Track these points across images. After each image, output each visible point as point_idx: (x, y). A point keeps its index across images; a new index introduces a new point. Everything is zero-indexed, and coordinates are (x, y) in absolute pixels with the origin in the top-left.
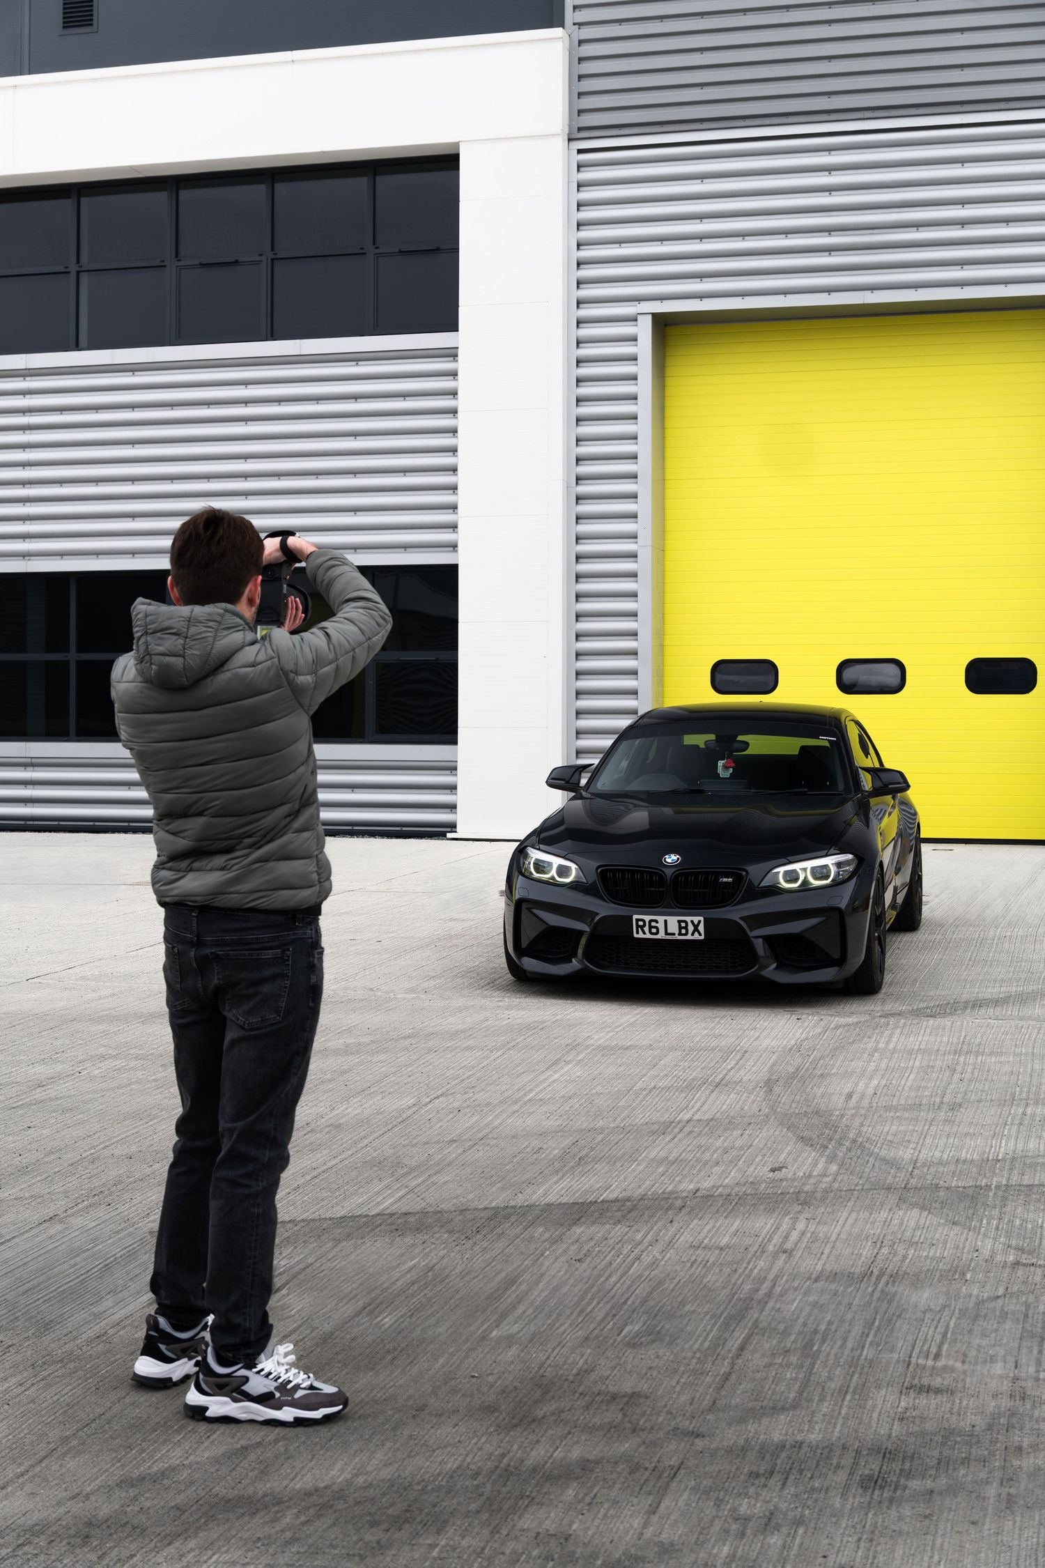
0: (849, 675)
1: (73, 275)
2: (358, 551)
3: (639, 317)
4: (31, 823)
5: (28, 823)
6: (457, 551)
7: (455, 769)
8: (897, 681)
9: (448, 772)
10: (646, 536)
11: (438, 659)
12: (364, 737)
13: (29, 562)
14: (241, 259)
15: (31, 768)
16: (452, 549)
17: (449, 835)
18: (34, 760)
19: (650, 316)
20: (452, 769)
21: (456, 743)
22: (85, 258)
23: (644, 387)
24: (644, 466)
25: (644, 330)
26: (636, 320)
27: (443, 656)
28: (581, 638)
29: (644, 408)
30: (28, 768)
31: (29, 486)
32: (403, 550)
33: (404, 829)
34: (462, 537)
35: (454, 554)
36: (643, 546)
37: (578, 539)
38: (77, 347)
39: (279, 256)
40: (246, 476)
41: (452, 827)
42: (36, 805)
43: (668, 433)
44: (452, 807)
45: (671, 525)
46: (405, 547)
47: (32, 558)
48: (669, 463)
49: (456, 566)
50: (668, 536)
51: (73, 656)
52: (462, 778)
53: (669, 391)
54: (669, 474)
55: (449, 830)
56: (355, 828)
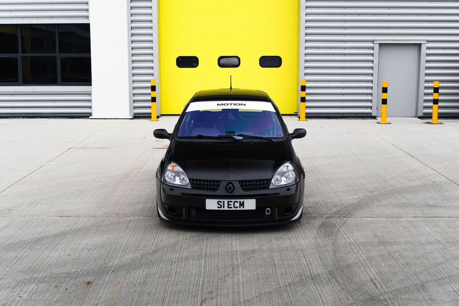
0: (223, 61)
2: (52, 18)
6: (88, 19)
7: (91, 94)
8: (238, 63)
9: (88, 95)
10: (155, 15)
11: (83, 56)
12: (57, 83)
16: (87, 18)
17: (90, 117)
20: (90, 94)
21: (91, 85)
27: (85, 55)
28: (133, 49)
33: (73, 115)
34: (91, 14)
35: (88, 20)
36: (154, 18)
37: (131, 15)
41: (90, 114)
44: (90, 107)
46: (70, 17)
49: (89, 24)
50: (161, 14)
52: (94, 97)
55: (89, 115)
56: (55, 115)
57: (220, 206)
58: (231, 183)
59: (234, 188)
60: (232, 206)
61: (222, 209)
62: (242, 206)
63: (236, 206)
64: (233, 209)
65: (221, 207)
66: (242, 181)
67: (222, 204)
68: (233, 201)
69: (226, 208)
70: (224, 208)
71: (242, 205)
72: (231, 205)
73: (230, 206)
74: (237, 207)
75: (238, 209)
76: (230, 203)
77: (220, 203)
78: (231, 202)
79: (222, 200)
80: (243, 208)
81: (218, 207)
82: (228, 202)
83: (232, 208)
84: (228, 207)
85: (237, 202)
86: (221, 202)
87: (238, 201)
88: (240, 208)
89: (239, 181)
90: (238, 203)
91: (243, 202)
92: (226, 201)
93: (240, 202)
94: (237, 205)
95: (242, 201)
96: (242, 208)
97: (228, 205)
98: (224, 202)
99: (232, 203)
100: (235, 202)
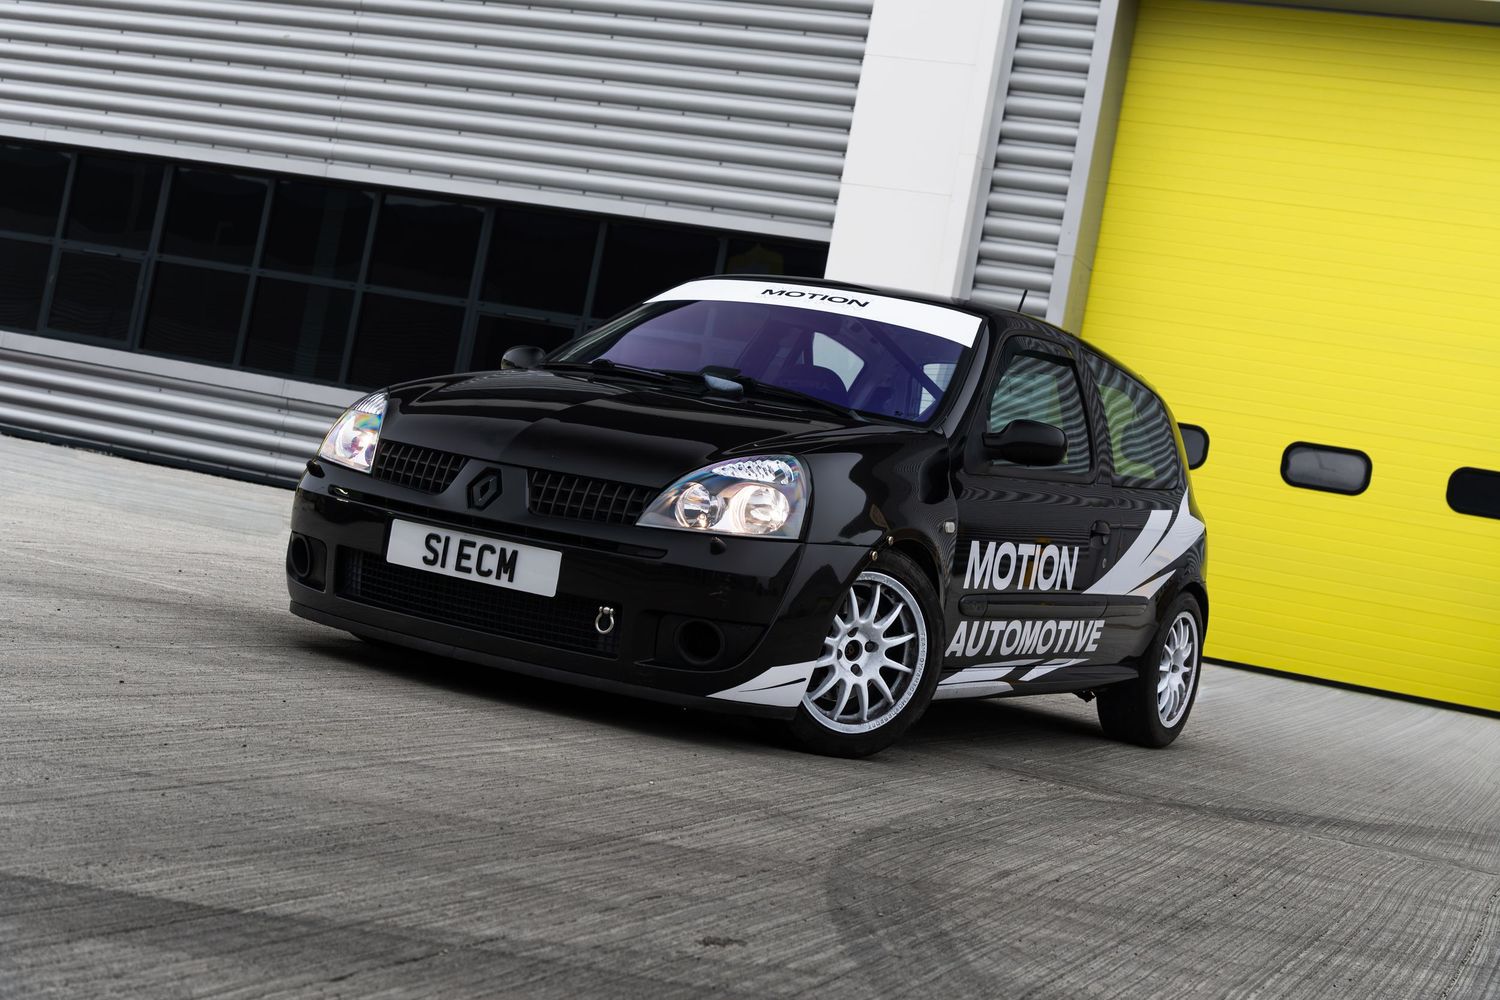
4: (274, 476)
5: (270, 476)
6: (831, 227)
8: (1359, 479)
10: (1068, 245)
13: (331, 167)
15: (286, 412)
16: (826, 223)
18: (290, 402)
23: (1099, 59)
24: (1082, 157)
29: (1095, 85)
30: (283, 411)
31: (348, 76)
32: (769, 216)
34: (841, 211)
36: (1062, 256)
37: (985, 234)
40: (600, 100)
42: (283, 456)
43: (1123, 126)
45: (1105, 240)
47: (336, 162)
48: (1119, 163)
49: (827, 245)
50: (1101, 253)
51: (360, 287)
53: (1132, 76)
54: (1116, 177)
57: (431, 556)
58: (497, 473)
59: (499, 491)
60: (472, 564)
61: (436, 569)
62: (505, 572)
63: (484, 568)
64: (474, 577)
65: (432, 563)
66: (543, 474)
67: (440, 547)
68: (481, 541)
69: (450, 570)
70: (443, 565)
71: (508, 565)
72: (468, 557)
73: (465, 563)
74: (489, 573)
75: (491, 581)
76: (467, 550)
77: (433, 543)
78: (473, 545)
79: (443, 533)
80: (511, 579)
81: (425, 560)
82: (463, 544)
83: (468, 570)
84: (459, 568)
85: (493, 551)
86: (439, 541)
87: (498, 545)
88: (498, 577)
89: (531, 470)
90: (496, 557)
91: (515, 554)
92: (456, 538)
93: (503, 551)
94: (491, 562)
95: (510, 547)
96: (504, 582)
97: (461, 556)
98: (448, 539)
99: (473, 552)
100: (484, 548)
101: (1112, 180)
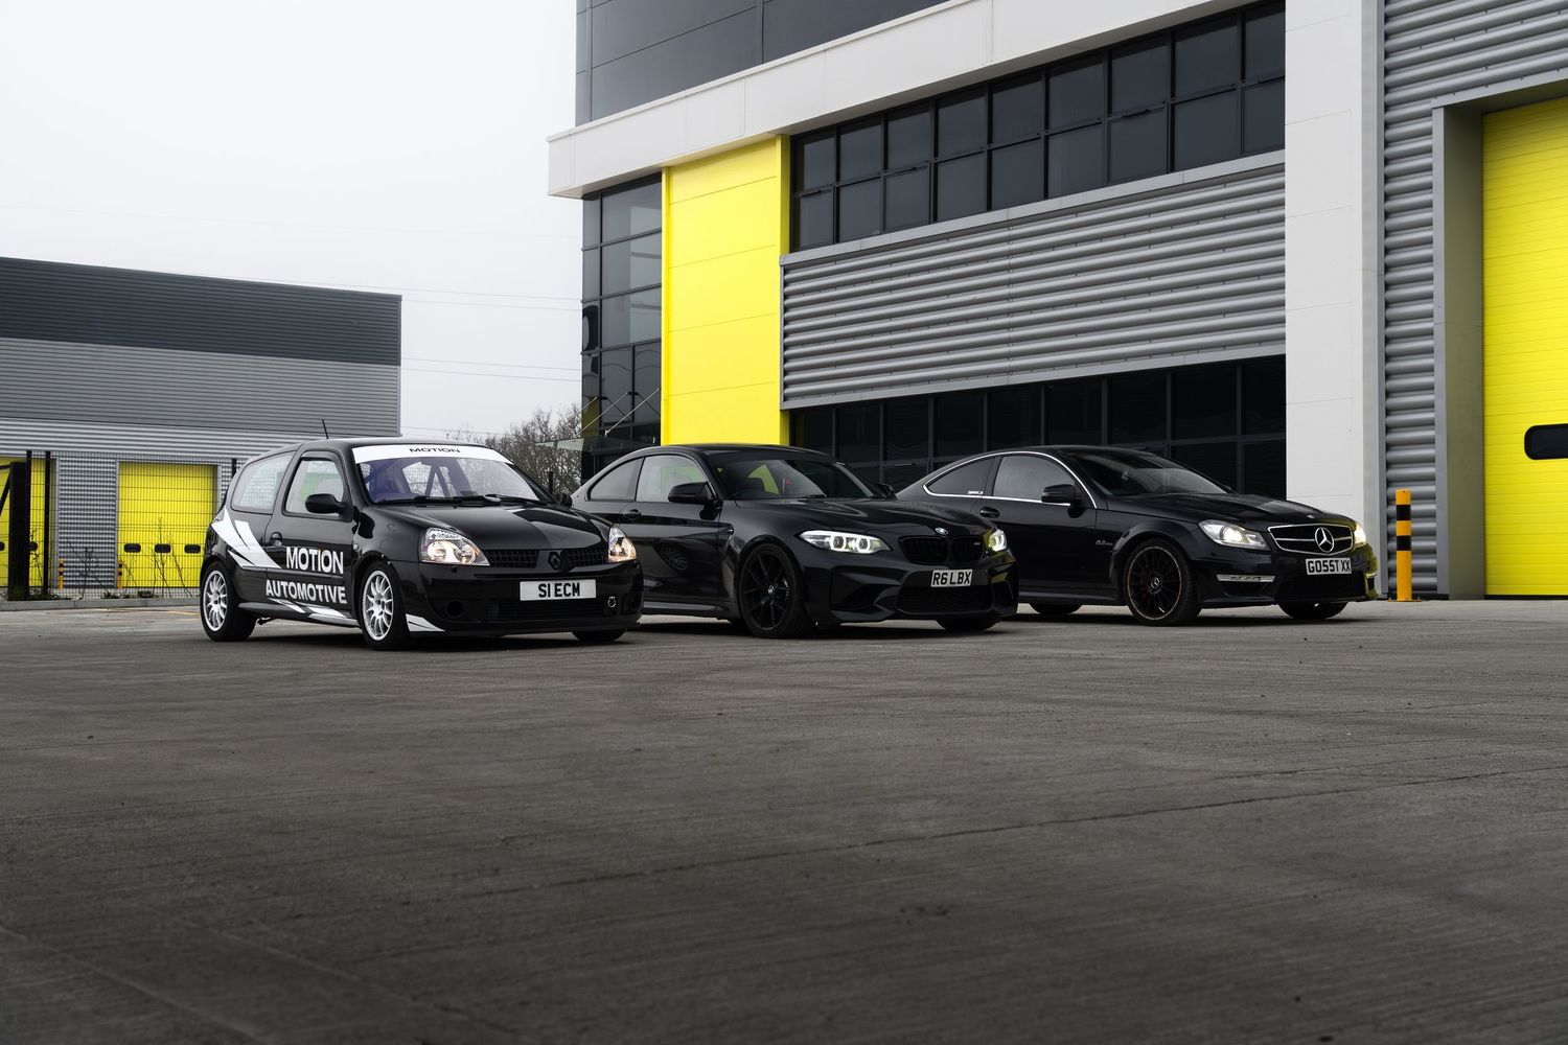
1: (1043, 139)
2: (1226, 348)
3: (1434, 112)
6: (1286, 343)
10: (1440, 316)
14: (1150, 109)
16: (1282, 341)
19: (1442, 110)
22: (1053, 124)
25: (1437, 123)
26: (1431, 115)
28: (1390, 413)
29: (1438, 195)
31: (1012, 313)
34: (1289, 330)
35: (1284, 345)
36: (1438, 324)
37: (1387, 322)
38: (1046, 197)
39: (1177, 101)
45: (1490, 302)
49: (1284, 356)
50: (1488, 312)
54: (1489, 253)
58: (556, 554)
60: (562, 592)
62: (577, 592)
64: (564, 597)
67: (547, 589)
68: (563, 583)
69: (553, 597)
72: (559, 590)
73: (559, 593)
78: (561, 585)
82: (556, 585)
83: (561, 595)
84: (556, 595)
91: (578, 585)
95: (575, 583)
97: (557, 590)
99: (561, 588)
100: (566, 585)
101: (1487, 256)
